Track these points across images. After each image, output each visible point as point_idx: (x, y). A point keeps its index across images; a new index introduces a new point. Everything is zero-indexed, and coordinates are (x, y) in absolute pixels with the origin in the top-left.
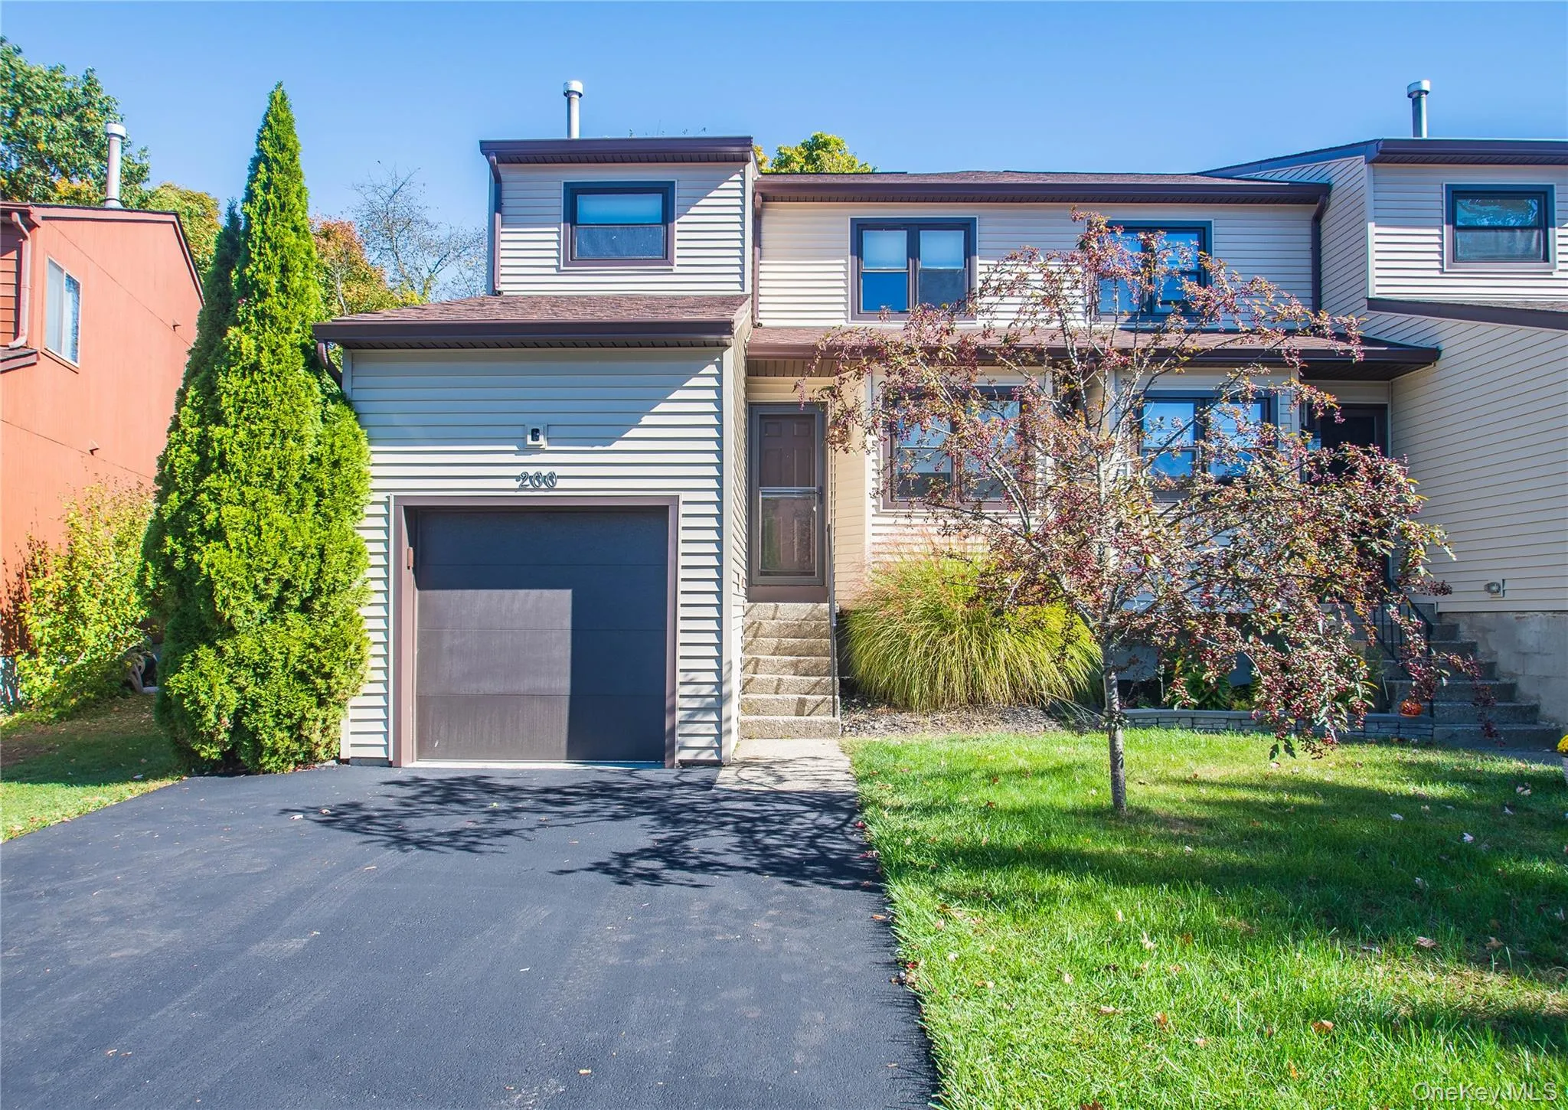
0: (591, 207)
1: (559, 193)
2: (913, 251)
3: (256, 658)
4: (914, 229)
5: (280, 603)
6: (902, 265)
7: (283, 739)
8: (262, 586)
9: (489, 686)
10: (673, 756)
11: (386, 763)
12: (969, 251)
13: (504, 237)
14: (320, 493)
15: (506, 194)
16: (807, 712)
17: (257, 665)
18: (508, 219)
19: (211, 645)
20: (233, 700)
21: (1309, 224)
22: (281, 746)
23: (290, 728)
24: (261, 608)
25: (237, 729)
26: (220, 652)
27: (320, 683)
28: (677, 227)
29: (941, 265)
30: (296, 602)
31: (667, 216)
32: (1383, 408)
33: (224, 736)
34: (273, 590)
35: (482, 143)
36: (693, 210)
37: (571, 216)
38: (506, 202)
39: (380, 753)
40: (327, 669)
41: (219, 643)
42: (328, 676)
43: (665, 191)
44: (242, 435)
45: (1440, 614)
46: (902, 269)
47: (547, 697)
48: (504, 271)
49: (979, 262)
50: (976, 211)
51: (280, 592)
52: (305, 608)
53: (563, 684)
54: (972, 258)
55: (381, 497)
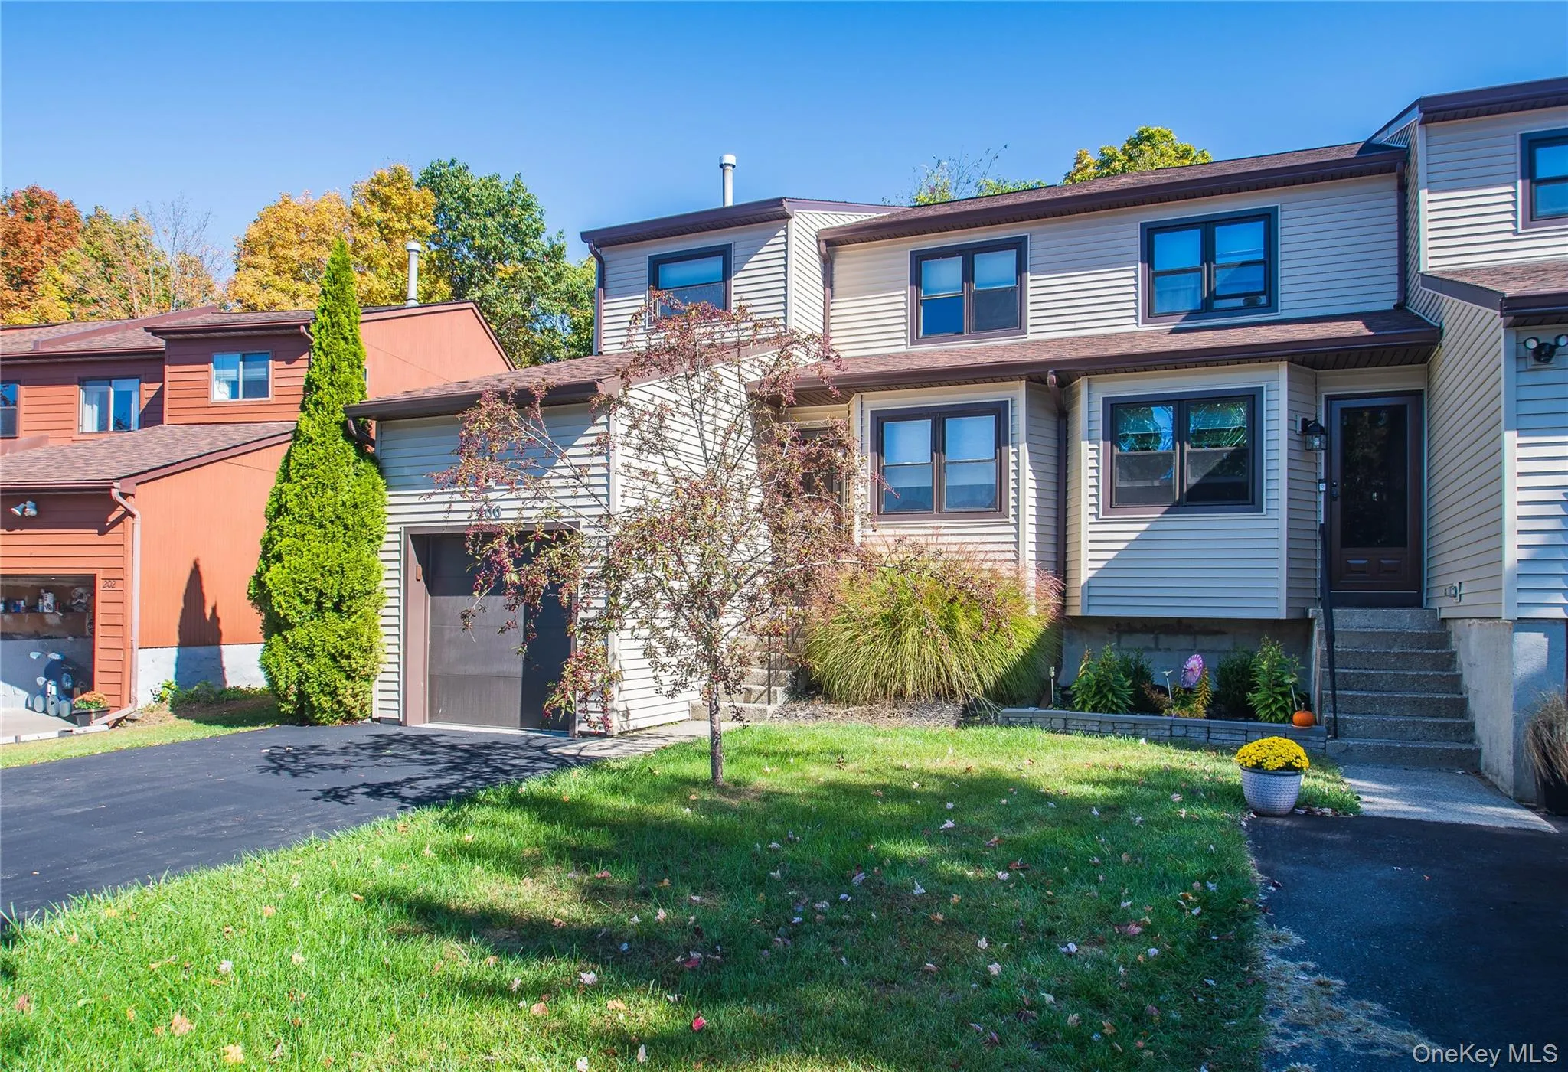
0: (674, 273)
1: (645, 266)
2: (968, 275)
3: (306, 643)
4: (968, 254)
5: (319, 606)
6: (957, 289)
7: (325, 702)
8: (304, 593)
9: (473, 669)
10: (574, 727)
11: (398, 723)
12: (1021, 268)
13: (605, 307)
14: (346, 527)
15: (609, 272)
16: (753, 700)
17: (306, 649)
18: (609, 292)
19: (280, 634)
20: (294, 672)
21: (1395, 193)
22: (326, 705)
23: (330, 693)
24: (307, 610)
25: (301, 694)
26: (285, 639)
27: (344, 662)
28: (734, 283)
29: (994, 285)
30: (329, 605)
31: (727, 274)
32: (1419, 394)
33: (293, 698)
34: (313, 596)
35: (582, 234)
36: (747, 266)
37: (655, 282)
38: (608, 278)
39: (394, 715)
40: (346, 653)
41: (284, 633)
42: (348, 657)
43: (724, 252)
44: (298, 489)
45: (1444, 620)
46: (957, 292)
47: (507, 678)
48: (607, 334)
49: (1030, 277)
50: (1025, 229)
51: (318, 598)
52: (337, 608)
53: (518, 669)
54: (1024, 274)
55: (396, 528)
